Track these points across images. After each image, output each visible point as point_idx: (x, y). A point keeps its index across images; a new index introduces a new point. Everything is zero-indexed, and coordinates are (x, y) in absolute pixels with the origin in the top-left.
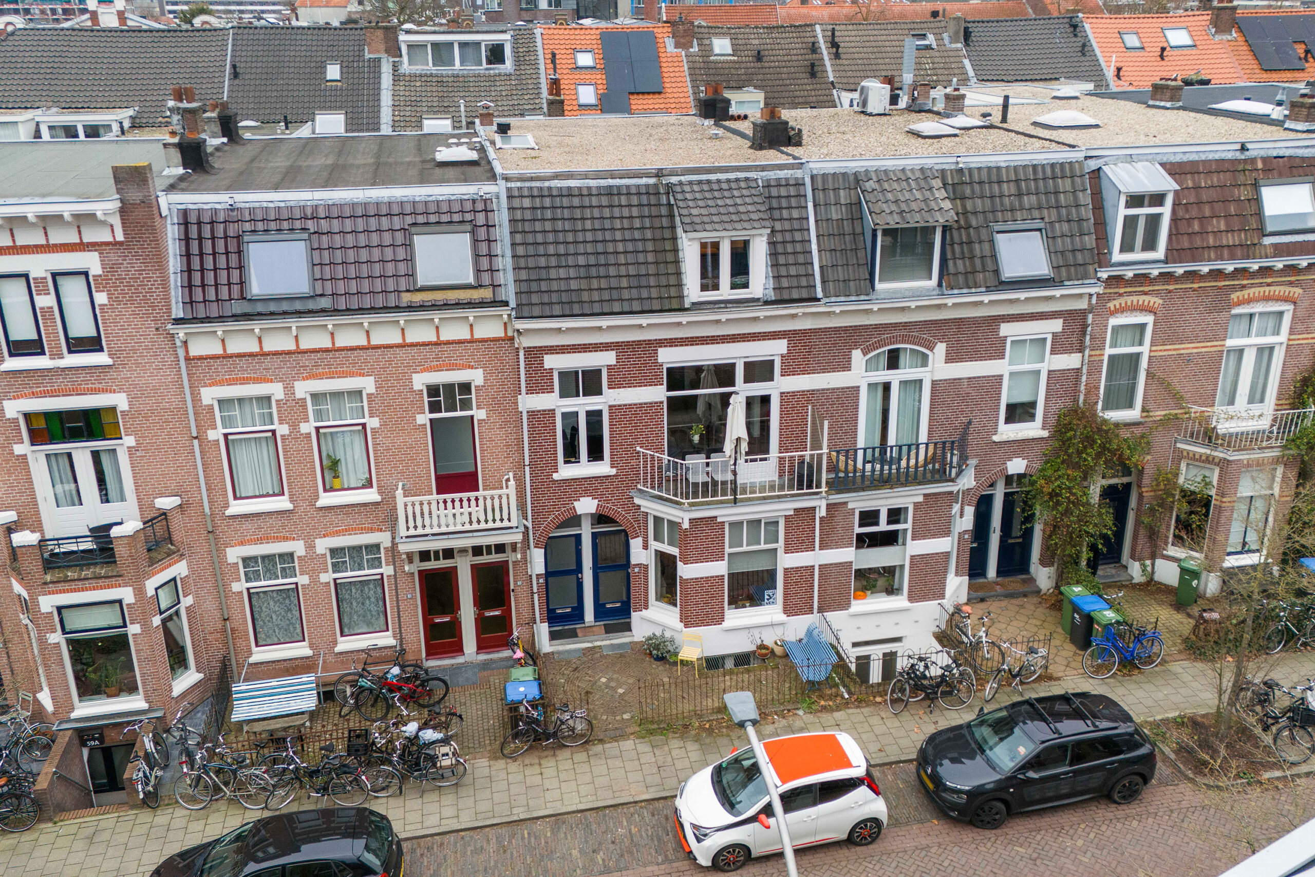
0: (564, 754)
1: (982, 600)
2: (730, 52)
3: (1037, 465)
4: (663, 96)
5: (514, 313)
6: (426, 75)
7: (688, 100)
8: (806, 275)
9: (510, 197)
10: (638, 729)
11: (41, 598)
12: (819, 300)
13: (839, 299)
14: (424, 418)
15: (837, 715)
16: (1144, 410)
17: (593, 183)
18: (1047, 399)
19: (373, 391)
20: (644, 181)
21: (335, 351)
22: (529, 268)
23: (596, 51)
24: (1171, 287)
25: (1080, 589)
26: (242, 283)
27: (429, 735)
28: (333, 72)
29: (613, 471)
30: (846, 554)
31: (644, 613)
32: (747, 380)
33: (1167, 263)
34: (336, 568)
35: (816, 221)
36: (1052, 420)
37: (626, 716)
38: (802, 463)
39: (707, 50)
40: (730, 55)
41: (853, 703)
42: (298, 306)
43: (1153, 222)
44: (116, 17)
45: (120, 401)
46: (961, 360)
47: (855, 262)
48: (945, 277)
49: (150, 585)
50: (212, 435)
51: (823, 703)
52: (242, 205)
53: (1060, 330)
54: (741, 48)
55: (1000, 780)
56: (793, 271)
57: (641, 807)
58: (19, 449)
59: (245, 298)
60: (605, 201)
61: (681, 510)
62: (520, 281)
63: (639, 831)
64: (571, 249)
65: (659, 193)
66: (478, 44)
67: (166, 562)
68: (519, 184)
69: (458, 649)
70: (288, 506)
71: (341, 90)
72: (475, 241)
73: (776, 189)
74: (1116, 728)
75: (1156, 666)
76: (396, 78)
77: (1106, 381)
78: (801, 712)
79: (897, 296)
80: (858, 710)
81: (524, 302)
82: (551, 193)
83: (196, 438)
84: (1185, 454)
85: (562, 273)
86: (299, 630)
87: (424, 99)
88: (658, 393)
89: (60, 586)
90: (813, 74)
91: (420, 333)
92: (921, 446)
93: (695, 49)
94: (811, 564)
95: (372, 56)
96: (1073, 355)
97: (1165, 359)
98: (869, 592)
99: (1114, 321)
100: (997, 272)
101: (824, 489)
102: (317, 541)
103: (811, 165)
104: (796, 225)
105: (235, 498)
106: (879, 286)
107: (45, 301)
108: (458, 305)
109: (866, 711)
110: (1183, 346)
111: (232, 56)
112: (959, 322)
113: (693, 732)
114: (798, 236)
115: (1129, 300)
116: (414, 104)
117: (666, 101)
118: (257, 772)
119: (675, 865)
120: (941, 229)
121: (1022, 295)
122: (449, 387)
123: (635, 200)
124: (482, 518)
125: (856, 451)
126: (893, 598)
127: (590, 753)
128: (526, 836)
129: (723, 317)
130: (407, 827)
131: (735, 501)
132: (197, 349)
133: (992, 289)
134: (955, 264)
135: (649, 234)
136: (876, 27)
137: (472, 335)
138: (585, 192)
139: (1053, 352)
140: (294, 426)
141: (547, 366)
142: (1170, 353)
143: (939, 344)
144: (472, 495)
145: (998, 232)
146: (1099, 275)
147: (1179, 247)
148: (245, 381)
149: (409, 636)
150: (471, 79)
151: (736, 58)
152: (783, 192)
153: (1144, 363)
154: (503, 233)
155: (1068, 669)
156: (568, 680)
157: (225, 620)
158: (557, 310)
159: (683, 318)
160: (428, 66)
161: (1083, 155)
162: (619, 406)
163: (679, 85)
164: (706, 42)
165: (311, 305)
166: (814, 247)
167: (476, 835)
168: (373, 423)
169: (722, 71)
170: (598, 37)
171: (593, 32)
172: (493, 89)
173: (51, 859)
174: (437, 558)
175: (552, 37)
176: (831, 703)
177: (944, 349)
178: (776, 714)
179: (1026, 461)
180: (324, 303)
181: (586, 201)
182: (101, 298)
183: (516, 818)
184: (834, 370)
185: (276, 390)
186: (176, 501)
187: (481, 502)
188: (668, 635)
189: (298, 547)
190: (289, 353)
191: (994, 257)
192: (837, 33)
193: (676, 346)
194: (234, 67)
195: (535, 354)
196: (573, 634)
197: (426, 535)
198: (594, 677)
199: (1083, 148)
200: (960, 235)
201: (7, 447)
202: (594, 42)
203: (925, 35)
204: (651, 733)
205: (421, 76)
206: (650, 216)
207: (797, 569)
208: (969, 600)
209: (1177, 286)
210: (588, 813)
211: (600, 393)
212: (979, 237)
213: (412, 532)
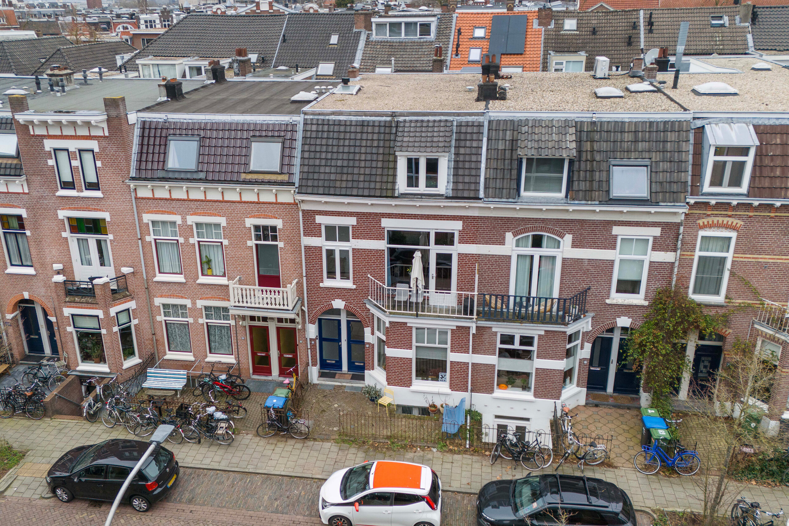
0: (291, 442)
1: (597, 406)
2: (575, 28)
3: (639, 323)
4: (523, 56)
5: (297, 190)
6: (384, 42)
7: (538, 59)
8: (474, 183)
9: (305, 124)
10: (337, 437)
11: (64, 309)
12: (481, 199)
13: (494, 200)
14: (252, 243)
15: (456, 457)
16: (727, 297)
17: (353, 118)
18: (649, 280)
19: (225, 225)
20: (384, 118)
21: (207, 201)
22: (309, 165)
23: (488, 28)
24: (751, 214)
25: (653, 411)
26: (164, 162)
27: (219, 415)
28: (334, 39)
29: (354, 287)
30: (492, 359)
31: (371, 372)
32: (437, 243)
33: (748, 197)
34: (207, 317)
35: (487, 150)
36: (651, 295)
37: (335, 429)
38: (466, 299)
39: (559, 27)
40: (575, 30)
41: (470, 452)
42: (189, 176)
43: (739, 167)
44: (268, 5)
45: (106, 215)
46: (583, 247)
47: (509, 177)
48: (570, 192)
49: (113, 311)
50: (148, 239)
51: (451, 447)
52: (171, 120)
53: (659, 235)
54: (584, 26)
55: (514, 520)
56: (467, 179)
57: (314, 482)
58: (64, 235)
59: (164, 170)
60: (359, 129)
61: (384, 315)
62: (303, 172)
63: (305, 494)
64: (335, 156)
65: (391, 126)
66: (416, 23)
67: (123, 300)
68: (311, 117)
69: (269, 372)
70: (183, 280)
71: (337, 49)
72: (283, 148)
73: (465, 128)
74: (607, 507)
75: (694, 475)
76: (367, 43)
77: (697, 272)
78: (435, 450)
79: (535, 201)
80: (471, 457)
81: (303, 184)
82: (328, 123)
83: (140, 239)
84: (760, 333)
85: (327, 170)
86: (189, 346)
87: (380, 56)
88: (382, 245)
89: (72, 304)
90: (629, 43)
91: (249, 197)
92: (555, 300)
93: (552, 26)
94: (467, 362)
95: (357, 30)
96: (668, 253)
97: (745, 264)
98: (510, 386)
99: (702, 233)
100: (608, 192)
101: (475, 316)
102: (197, 301)
103: (490, 114)
104: (474, 150)
105: (160, 272)
106: (523, 193)
107: (76, 163)
108: (269, 183)
109: (475, 458)
110: (761, 256)
111: (285, 30)
112: (582, 222)
113: (366, 447)
114: (474, 158)
115: (716, 220)
116: (373, 58)
117: (524, 59)
118: (135, 415)
119: (313, 519)
120: (568, 161)
121: (625, 209)
122: (265, 228)
123: (376, 130)
124: (282, 303)
125: (509, 296)
126: (525, 393)
127: (305, 445)
128: (248, 481)
129: (418, 204)
130: (194, 462)
131: (417, 315)
132: (141, 193)
133: (603, 203)
134: (579, 184)
135: (381, 151)
136: (685, 11)
137: (276, 200)
138: (348, 123)
139: (654, 249)
140: (186, 239)
141: (317, 221)
142: (750, 260)
143: (567, 235)
144: (276, 289)
145: (614, 165)
146: (688, 200)
147: (760, 186)
148: (163, 213)
149: (243, 360)
150: (409, 44)
151: (578, 32)
152: (469, 130)
153: (728, 265)
154: (298, 144)
155: (628, 462)
156: (318, 402)
157: (154, 334)
158: (321, 191)
159: (393, 202)
160: (387, 37)
161: (691, 116)
162: (358, 249)
163: (535, 49)
164: (561, 22)
165: (195, 176)
166: (483, 166)
167: (225, 475)
168: (226, 242)
169: (566, 41)
170: (491, 19)
171: (489, 15)
172: (420, 50)
173: (40, 436)
174: (259, 320)
175: (463, 19)
176: (456, 449)
177: (571, 239)
178: (420, 448)
179: (631, 319)
180: (202, 175)
181: (348, 129)
182: (99, 164)
183: (247, 471)
184: (493, 243)
185: (177, 219)
186: (131, 270)
187: (281, 294)
188: (378, 387)
189: (188, 302)
190: (184, 200)
191: (608, 181)
192: (653, 16)
193: (393, 218)
194: (284, 36)
195: (309, 215)
196: (333, 376)
197: (244, 307)
198: (332, 402)
199: (691, 112)
200: (586, 166)
201: (59, 233)
202: (488, 22)
203: (721, 17)
204: (344, 441)
205: (381, 42)
206: (384, 140)
207: (458, 363)
208: (587, 404)
209: (756, 214)
210: (285, 478)
211: (348, 240)
212: (600, 168)
213: (237, 304)
